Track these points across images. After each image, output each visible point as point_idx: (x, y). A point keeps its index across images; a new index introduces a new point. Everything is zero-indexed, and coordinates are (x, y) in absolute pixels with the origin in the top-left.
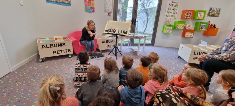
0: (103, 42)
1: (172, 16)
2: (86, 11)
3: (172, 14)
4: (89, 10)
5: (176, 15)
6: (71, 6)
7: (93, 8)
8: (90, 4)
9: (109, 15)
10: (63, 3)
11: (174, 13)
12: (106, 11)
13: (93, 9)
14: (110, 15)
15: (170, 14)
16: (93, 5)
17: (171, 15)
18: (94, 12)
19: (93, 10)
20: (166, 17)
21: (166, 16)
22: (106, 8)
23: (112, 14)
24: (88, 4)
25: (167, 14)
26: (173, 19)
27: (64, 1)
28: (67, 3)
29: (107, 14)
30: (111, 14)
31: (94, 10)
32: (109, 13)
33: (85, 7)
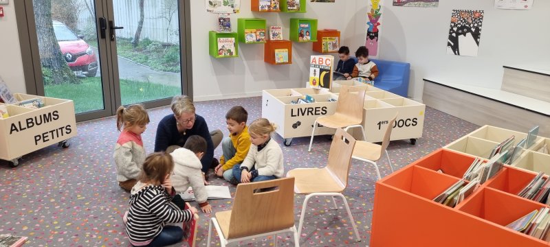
0: (16, 129)
1: (226, 3)
5: (237, 2)
21: (211, 3)
26: (232, 12)
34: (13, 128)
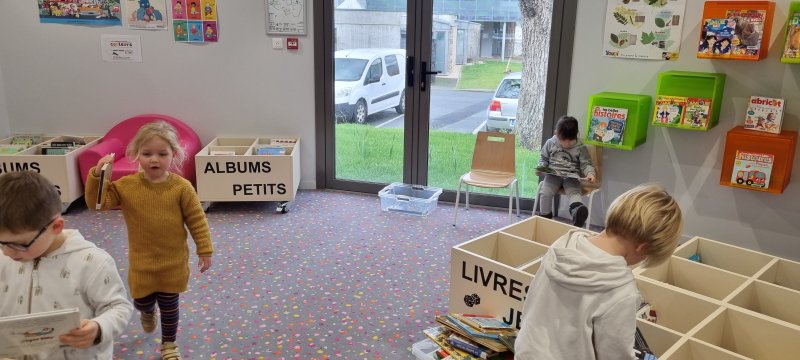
0: (212, 169)
1: (647, 39)
2: (180, 37)
3: (650, 26)
4: (194, 31)
5: (674, 36)
6: (121, 24)
7: (213, 25)
8: (198, 9)
9: (289, 48)
10: (91, 17)
11: (660, 23)
12: (273, 32)
13: (209, 30)
14: (296, 48)
15: (636, 30)
16: (209, 11)
17: (644, 35)
18: (213, 39)
19: (210, 32)
20: (613, 48)
21: (614, 38)
22: (275, 20)
23: (308, 45)
24: (189, 11)
25: (617, 28)
26: (660, 57)
27: (97, 13)
28: (106, 18)
29: (279, 42)
30: (300, 40)
31: (215, 32)
32: (289, 40)
33: (176, 24)
34: (209, 168)
